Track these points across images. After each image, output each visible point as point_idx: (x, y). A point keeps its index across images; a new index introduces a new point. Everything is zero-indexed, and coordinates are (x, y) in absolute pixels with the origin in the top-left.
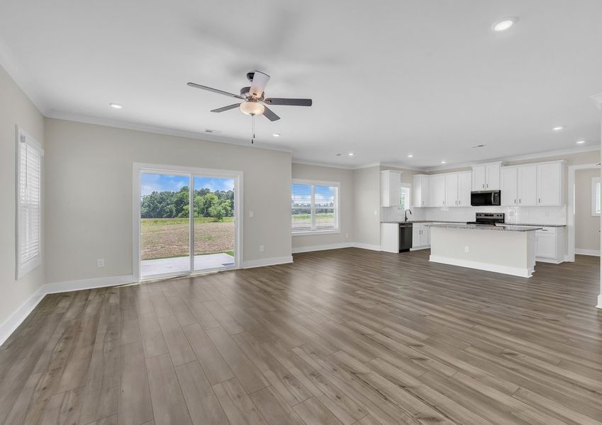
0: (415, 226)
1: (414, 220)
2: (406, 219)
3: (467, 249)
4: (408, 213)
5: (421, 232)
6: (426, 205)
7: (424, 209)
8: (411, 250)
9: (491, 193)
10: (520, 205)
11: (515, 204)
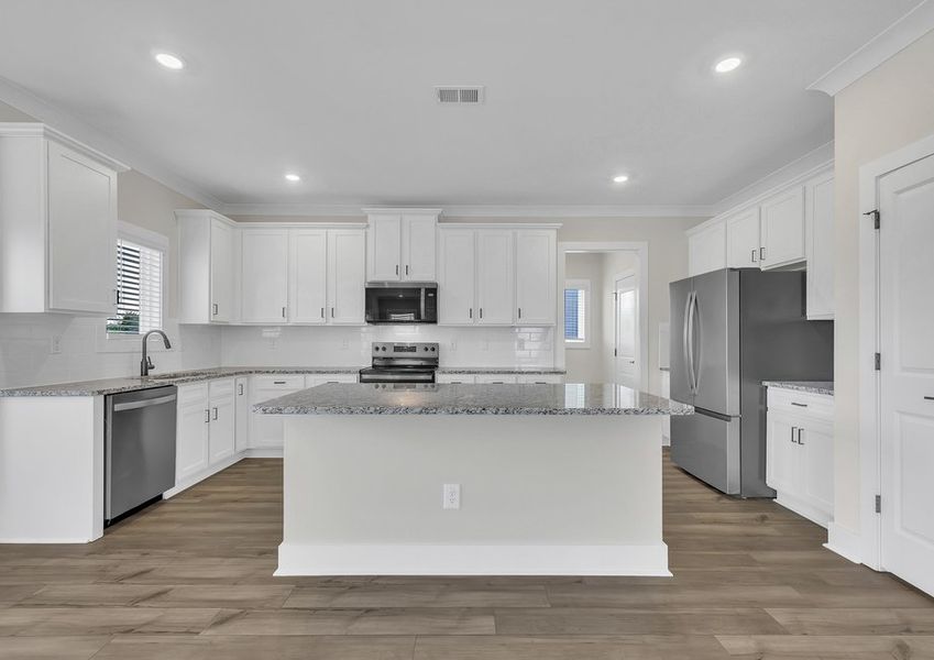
0: (186, 395)
1: (178, 369)
2: (146, 367)
3: (450, 495)
4: (155, 345)
5: (211, 415)
6: (222, 318)
7: (218, 331)
8: (167, 495)
9: (420, 289)
10: (481, 322)
11: (471, 321)
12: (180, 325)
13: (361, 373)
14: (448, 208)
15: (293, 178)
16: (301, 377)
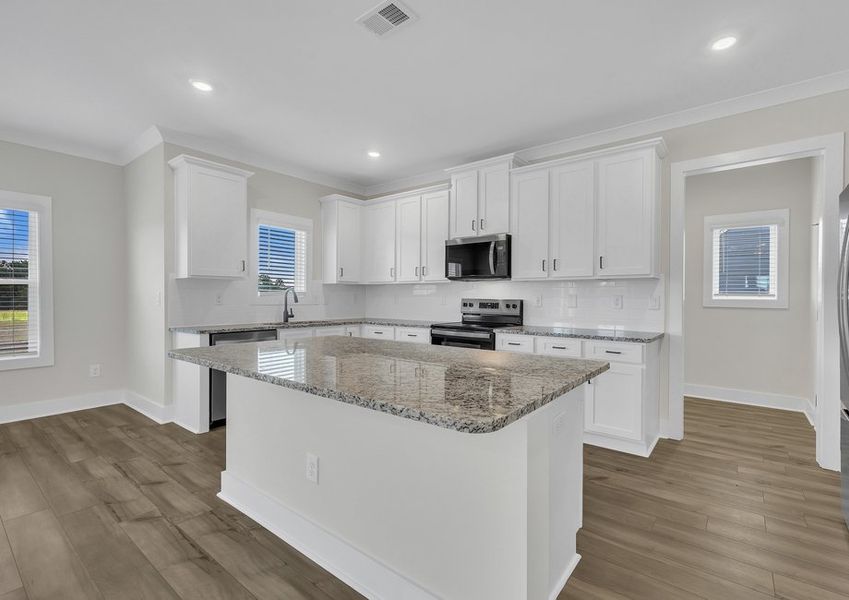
2: (289, 316)
6: (348, 278)
9: (489, 243)
10: (555, 275)
11: (545, 274)
12: (324, 285)
13: (433, 327)
14: (522, 152)
15: (374, 155)
16: (391, 329)
